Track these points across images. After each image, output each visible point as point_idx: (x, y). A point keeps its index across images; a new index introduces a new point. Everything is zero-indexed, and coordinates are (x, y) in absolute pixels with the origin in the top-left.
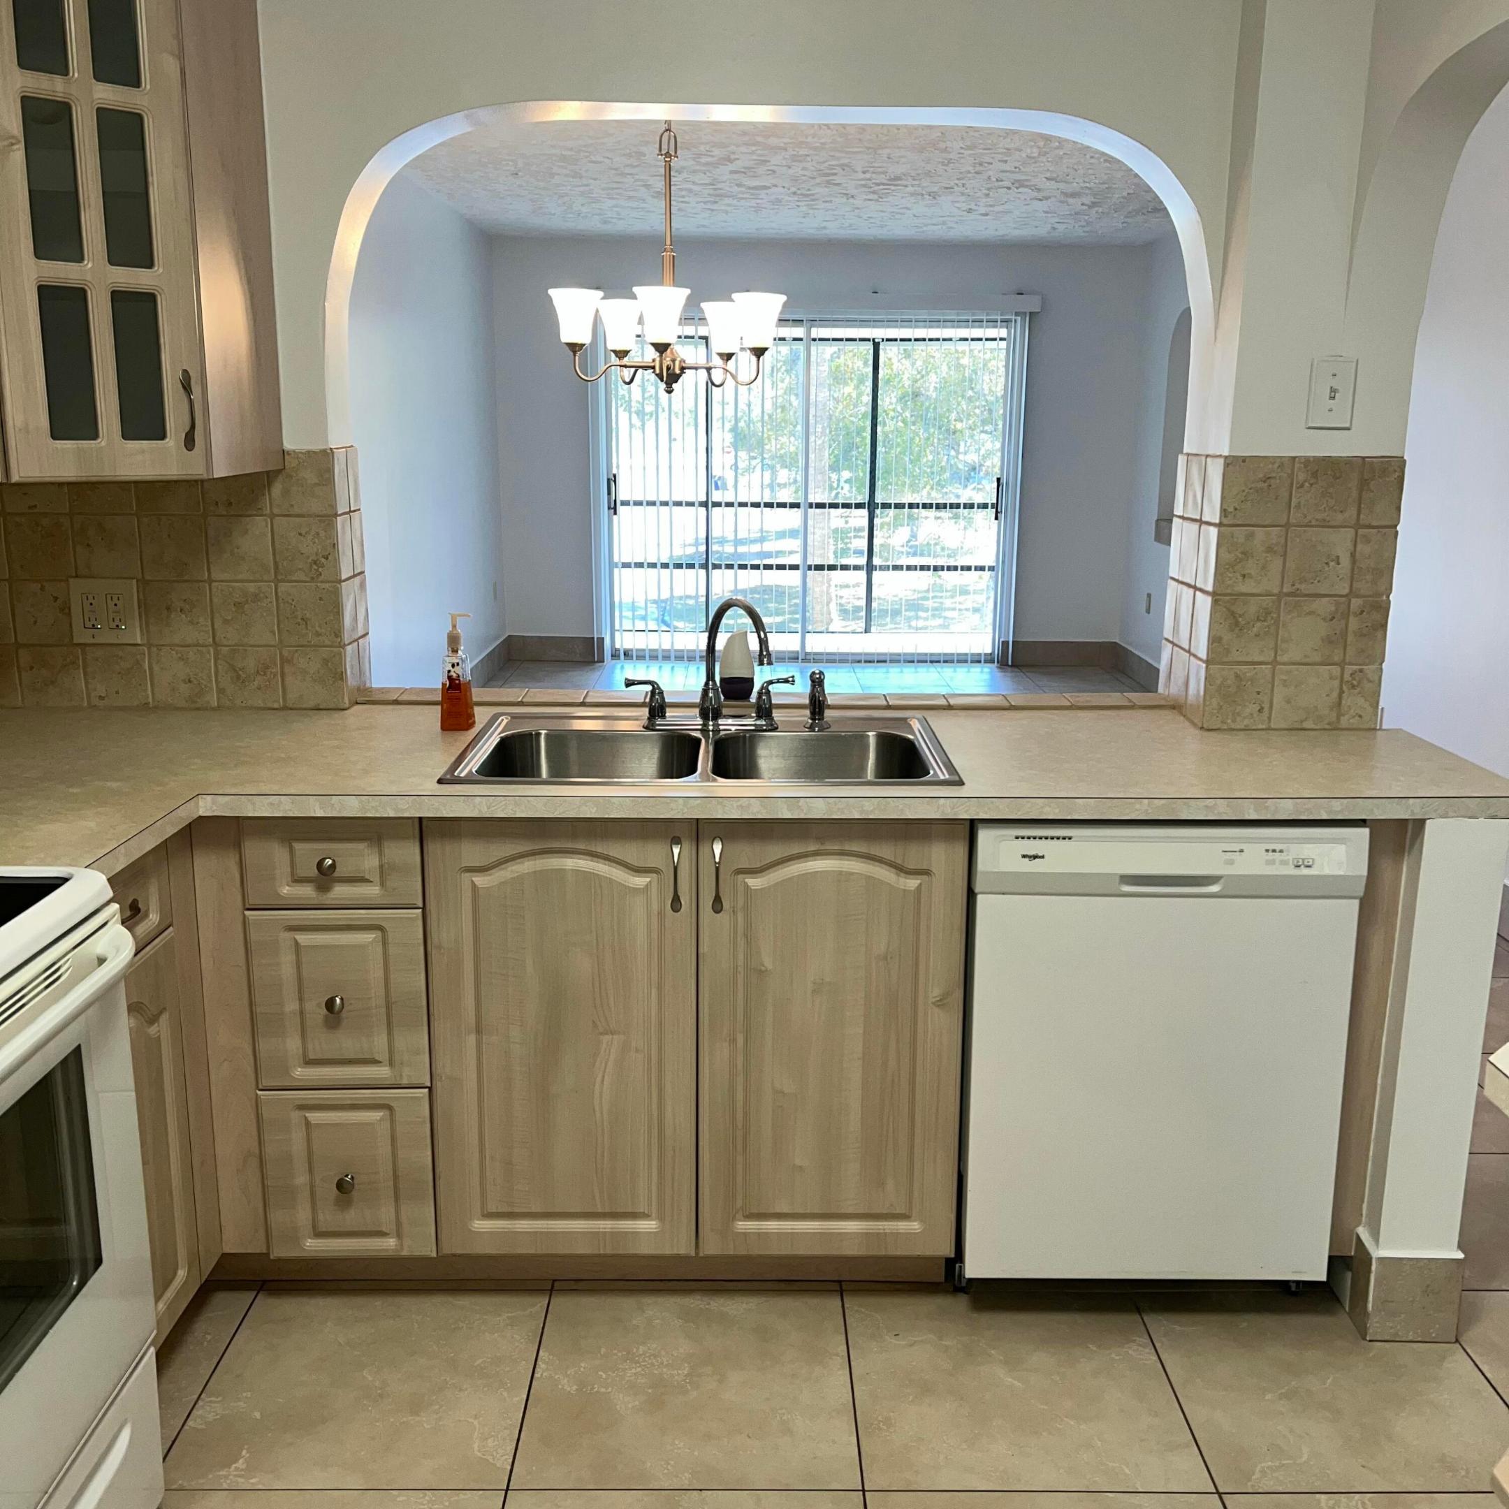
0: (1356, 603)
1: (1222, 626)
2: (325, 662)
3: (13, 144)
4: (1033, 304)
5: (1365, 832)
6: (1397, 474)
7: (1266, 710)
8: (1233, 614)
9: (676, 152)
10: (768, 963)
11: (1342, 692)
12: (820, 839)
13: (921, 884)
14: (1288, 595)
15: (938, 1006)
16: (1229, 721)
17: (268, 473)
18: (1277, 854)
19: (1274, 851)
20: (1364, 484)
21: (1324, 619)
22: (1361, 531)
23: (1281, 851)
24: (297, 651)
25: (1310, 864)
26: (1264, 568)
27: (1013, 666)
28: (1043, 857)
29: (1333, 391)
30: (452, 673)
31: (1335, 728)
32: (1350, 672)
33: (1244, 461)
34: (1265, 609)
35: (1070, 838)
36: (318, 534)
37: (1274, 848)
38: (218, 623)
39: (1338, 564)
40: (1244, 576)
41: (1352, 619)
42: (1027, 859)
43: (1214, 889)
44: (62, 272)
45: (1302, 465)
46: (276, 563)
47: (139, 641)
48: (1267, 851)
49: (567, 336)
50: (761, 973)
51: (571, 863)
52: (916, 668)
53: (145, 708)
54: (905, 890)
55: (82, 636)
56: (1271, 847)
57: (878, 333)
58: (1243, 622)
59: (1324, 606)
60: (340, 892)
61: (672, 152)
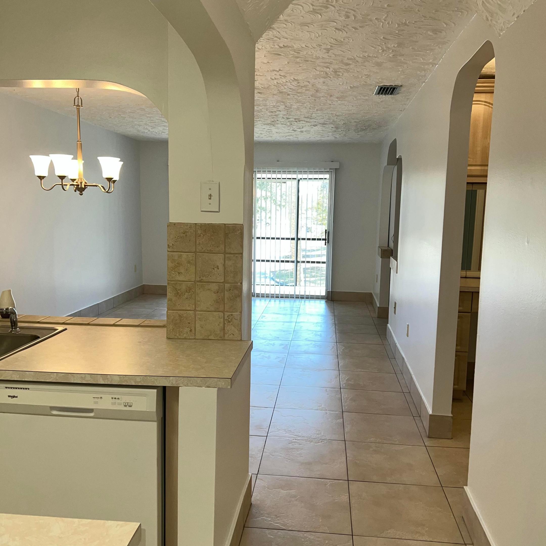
0: (227, 286)
1: (171, 294)
4: (336, 165)
5: (155, 390)
6: (239, 231)
7: (193, 330)
8: (176, 289)
11: (224, 324)
14: (198, 282)
16: (178, 335)
20: (226, 235)
21: (214, 293)
22: (227, 255)
23: (118, 399)
25: (131, 405)
26: (187, 270)
27: (331, 300)
28: (17, 397)
29: (210, 195)
31: (222, 339)
32: (227, 316)
34: (189, 287)
35: (29, 389)
37: (115, 397)
39: (218, 269)
40: (179, 273)
41: (226, 292)
42: (10, 398)
43: (92, 415)
45: (199, 227)
48: (112, 398)
57: (300, 176)
58: (180, 293)
59: (214, 287)
61: (80, 104)
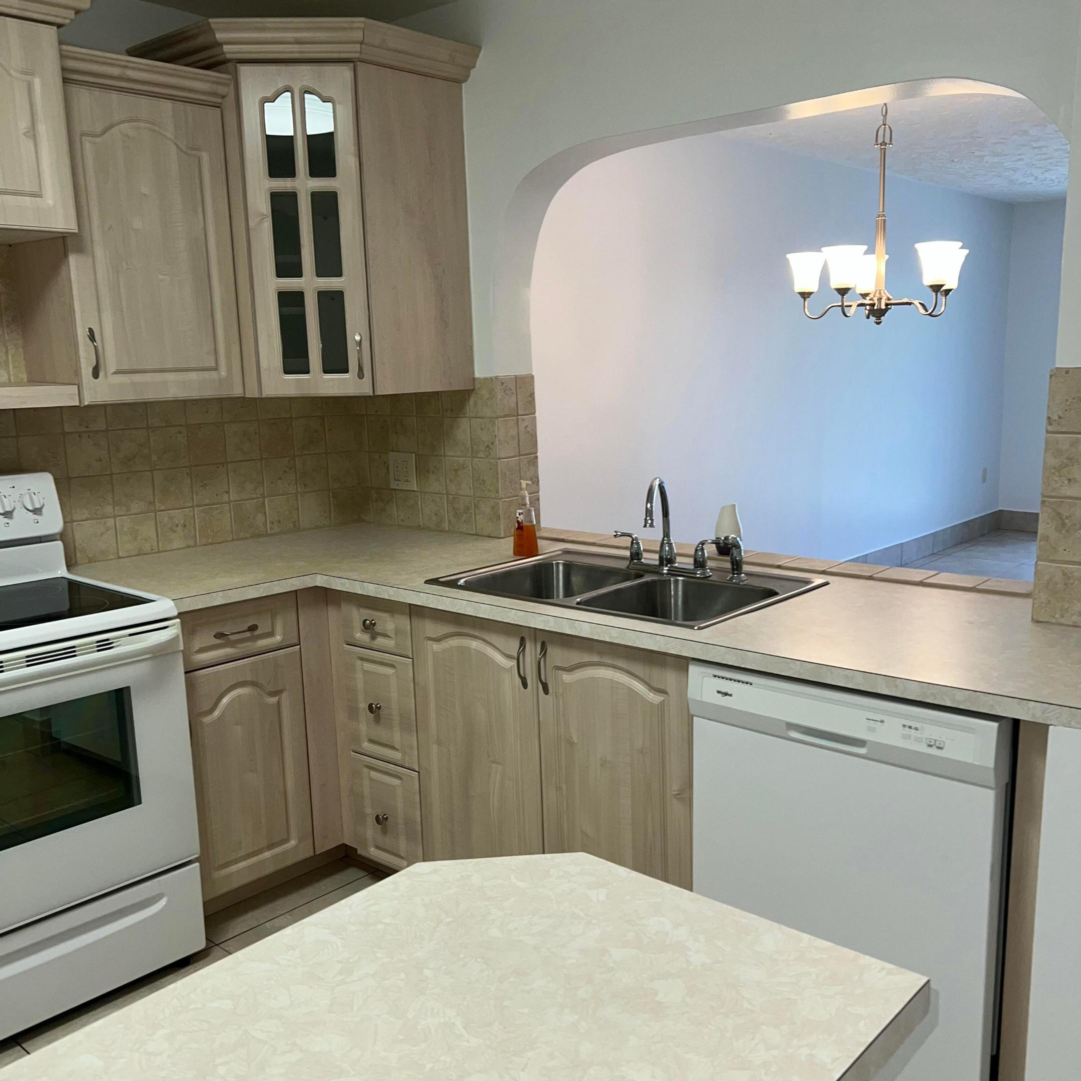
1: (1049, 526)
2: (493, 508)
3: (264, 218)
5: (995, 725)
8: (1059, 514)
9: (891, 140)
10: (575, 737)
13: (664, 700)
15: (677, 798)
16: (1057, 616)
17: (468, 390)
18: (913, 731)
19: (910, 727)
23: (916, 729)
24: (481, 500)
25: (942, 746)
28: (731, 695)
30: (519, 519)
33: (1067, 372)
35: (751, 684)
36: (489, 429)
37: (910, 725)
38: (448, 480)
40: (1070, 480)
42: (720, 695)
43: (863, 751)
44: (290, 283)
46: (471, 446)
47: (416, 490)
48: (904, 726)
50: (571, 744)
51: (475, 644)
53: (419, 528)
54: (654, 703)
55: (393, 485)
56: (908, 723)
58: (1070, 524)
61: (887, 141)
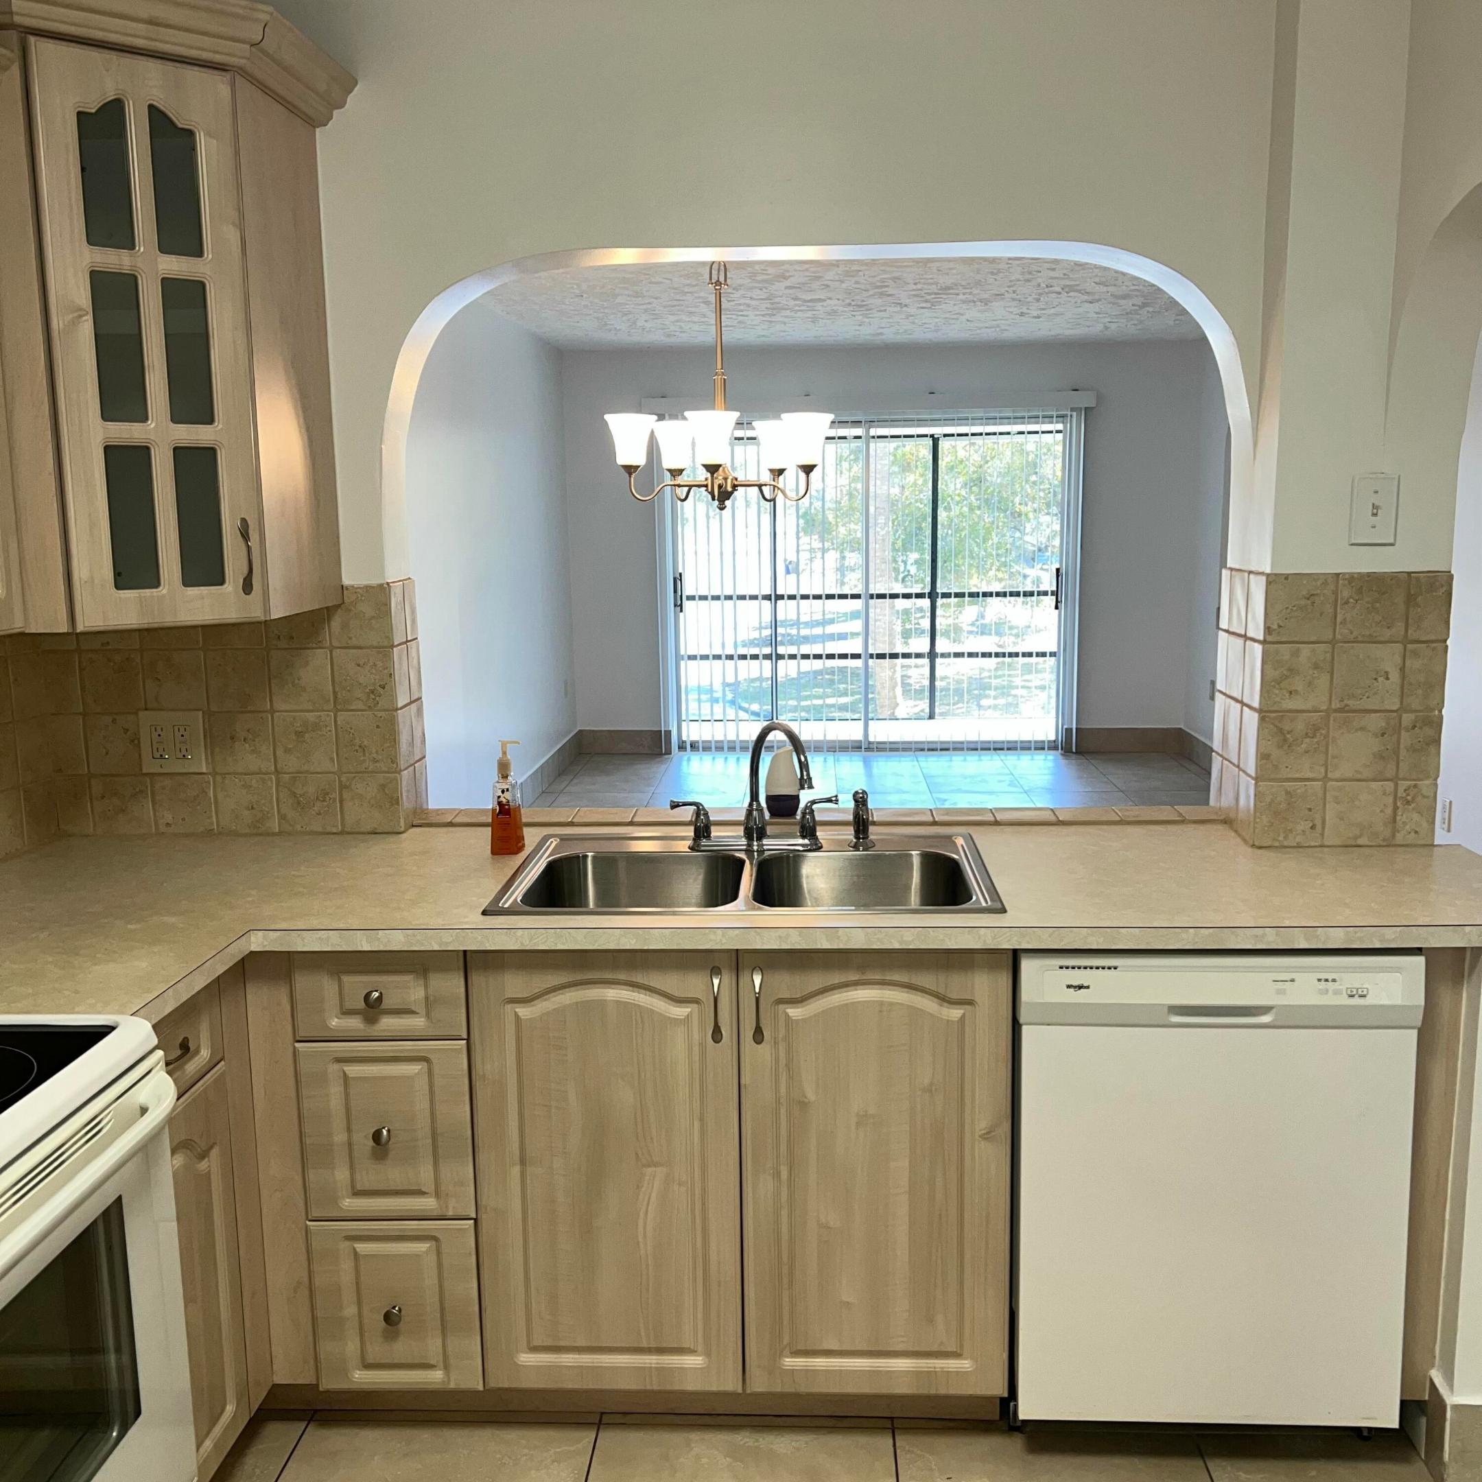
0: (1407, 718)
1: (1269, 743)
2: (383, 787)
3: (81, 316)
4: (1087, 400)
5: (1420, 960)
6: (1444, 589)
7: (1319, 827)
8: (1281, 730)
9: (725, 280)
10: (811, 1096)
11: (1396, 808)
12: (862, 968)
13: (964, 1014)
14: (1336, 711)
15: (985, 1139)
16: (1281, 838)
17: (327, 608)
18: (1330, 984)
19: (1327, 980)
20: (1410, 600)
21: (1376, 735)
22: (1410, 647)
23: (1334, 980)
24: (355, 777)
25: (1365, 993)
26: (1310, 684)
27: (1076, 753)
28: (1088, 987)
29: (1376, 508)
30: (502, 799)
31: (1389, 844)
32: (1404, 788)
33: (1286, 578)
34: (1314, 725)
35: (1115, 968)
36: (375, 665)
37: (1326, 978)
38: (279, 752)
39: (1387, 679)
40: (1291, 693)
41: (1403, 733)
42: (1072, 990)
43: (1266, 1019)
44: (127, 432)
45: (1346, 582)
46: (335, 692)
47: (204, 770)
48: (1319, 980)
49: (623, 459)
50: (804, 1105)
51: (612, 994)
52: (980, 756)
53: (209, 833)
54: (948, 1021)
55: (150, 766)
56: (1323, 976)
57: (937, 431)
58: (1292, 739)
59: (1376, 722)
60: (388, 1024)
